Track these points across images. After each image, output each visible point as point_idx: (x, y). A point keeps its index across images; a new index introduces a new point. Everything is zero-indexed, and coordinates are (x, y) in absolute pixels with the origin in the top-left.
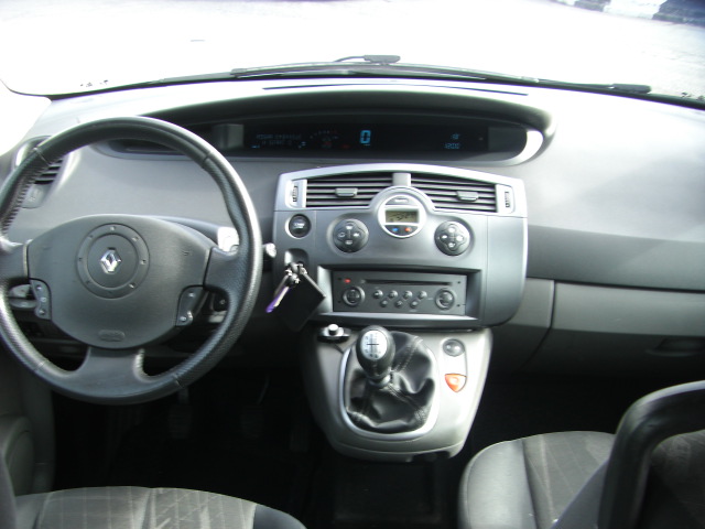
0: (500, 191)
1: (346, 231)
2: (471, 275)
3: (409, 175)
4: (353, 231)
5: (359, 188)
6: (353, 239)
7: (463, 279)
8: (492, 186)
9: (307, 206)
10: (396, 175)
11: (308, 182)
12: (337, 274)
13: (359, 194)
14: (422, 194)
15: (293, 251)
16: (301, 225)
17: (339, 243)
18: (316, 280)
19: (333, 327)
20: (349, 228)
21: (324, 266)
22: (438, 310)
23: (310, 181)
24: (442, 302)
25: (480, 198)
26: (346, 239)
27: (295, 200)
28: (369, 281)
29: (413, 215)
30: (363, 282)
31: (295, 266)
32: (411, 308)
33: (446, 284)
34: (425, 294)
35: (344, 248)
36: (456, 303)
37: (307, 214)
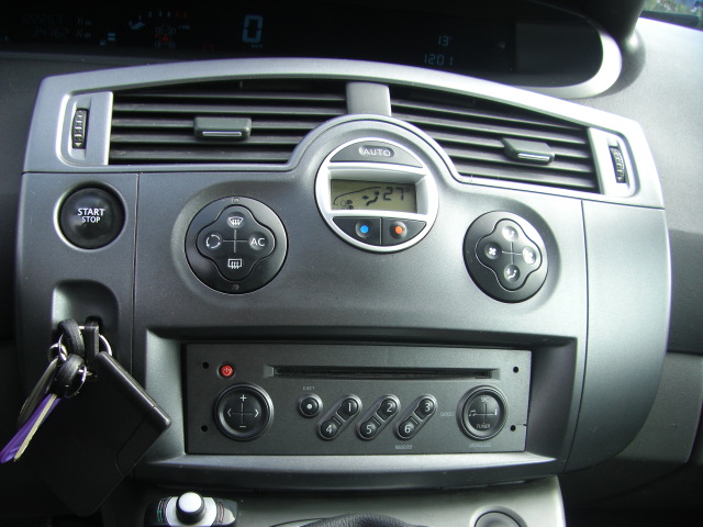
0: (600, 143)
1: (227, 233)
2: (542, 348)
3: (386, 91)
4: (244, 233)
5: (255, 118)
6: (245, 253)
7: (523, 359)
8: (580, 131)
9: (112, 162)
10: (353, 89)
11: (116, 101)
12: (198, 352)
13: (255, 132)
14: (427, 141)
15: (72, 288)
16: (94, 213)
17: (202, 264)
18: (140, 377)
19: (191, 502)
20: (234, 223)
21: (161, 332)
22: (467, 443)
23: (122, 96)
24: (474, 422)
25: (558, 158)
26: (226, 252)
27: (81, 143)
28: (284, 371)
29: (407, 189)
30: (270, 372)
31: (77, 331)
32: (402, 439)
33: (485, 373)
34: (433, 401)
35: (217, 279)
36: (509, 422)
37: (113, 183)
